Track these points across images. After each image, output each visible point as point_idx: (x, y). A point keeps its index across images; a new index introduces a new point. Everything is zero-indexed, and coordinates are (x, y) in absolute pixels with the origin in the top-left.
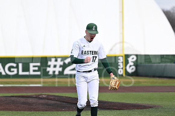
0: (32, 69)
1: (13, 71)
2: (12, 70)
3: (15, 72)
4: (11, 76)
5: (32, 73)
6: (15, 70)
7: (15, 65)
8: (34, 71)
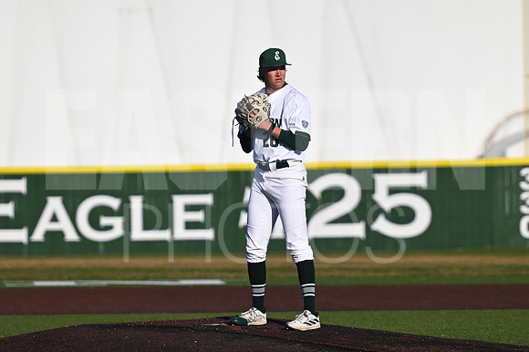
0: (180, 217)
1: (109, 228)
2: (104, 221)
4: (101, 247)
5: (181, 233)
6: (117, 222)
7: (114, 203)
8: (190, 225)
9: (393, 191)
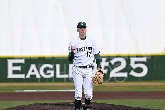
0: (71, 71)
1: (50, 74)
2: (48, 72)
3: (52, 75)
4: (47, 80)
5: (71, 75)
7: (51, 66)
9: (136, 63)
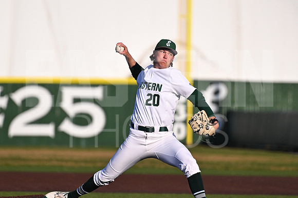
9: (77, 100)
